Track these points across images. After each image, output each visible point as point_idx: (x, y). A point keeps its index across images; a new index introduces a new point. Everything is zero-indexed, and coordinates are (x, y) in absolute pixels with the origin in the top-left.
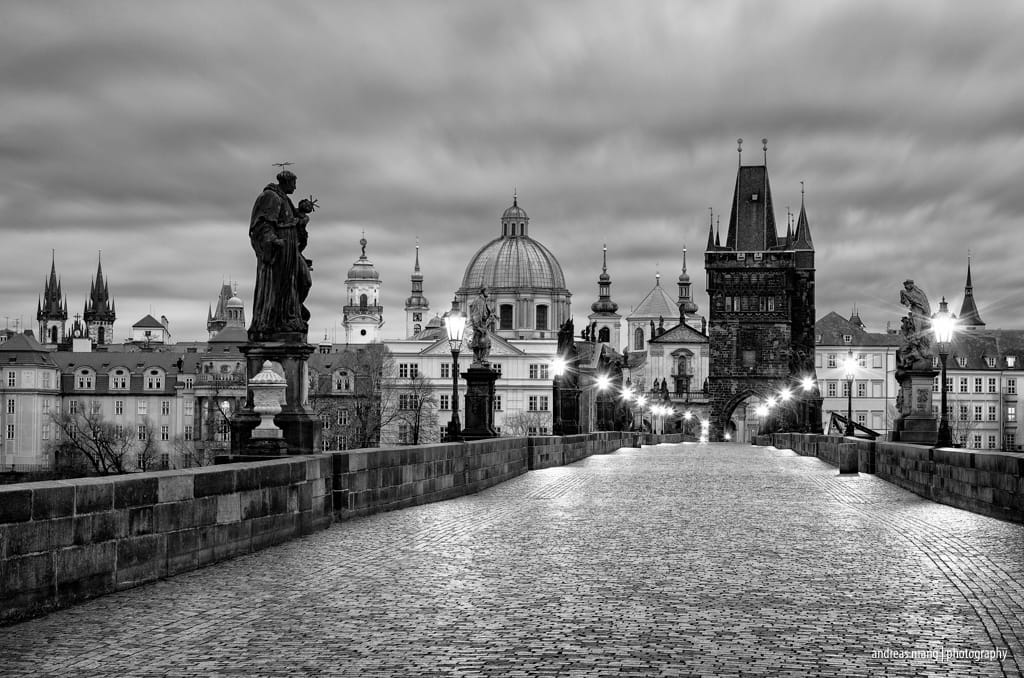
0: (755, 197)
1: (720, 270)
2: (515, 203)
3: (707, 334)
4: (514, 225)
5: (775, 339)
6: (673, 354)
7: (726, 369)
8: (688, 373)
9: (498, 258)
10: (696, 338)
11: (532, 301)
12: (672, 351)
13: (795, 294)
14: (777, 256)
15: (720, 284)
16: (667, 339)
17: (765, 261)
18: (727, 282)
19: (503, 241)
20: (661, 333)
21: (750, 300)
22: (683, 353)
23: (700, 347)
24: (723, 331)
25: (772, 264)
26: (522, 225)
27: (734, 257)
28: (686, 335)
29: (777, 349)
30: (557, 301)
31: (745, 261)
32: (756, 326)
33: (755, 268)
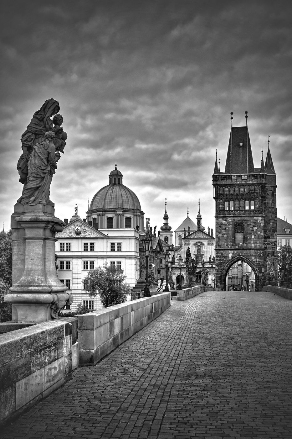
0: (241, 144)
1: (221, 186)
2: (116, 168)
4: (115, 178)
5: (254, 226)
7: (226, 245)
8: (202, 253)
9: (106, 194)
10: (206, 237)
11: (123, 215)
12: (194, 243)
13: (266, 200)
14: (256, 177)
15: (221, 194)
16: (192, 237)
17: (248, 180)
18: (226, 193)
19: (110, 186)
20: (189, 235)
21: (239, 203)
22: (199, 244)
23: (207, 241)
24: (224, 222)
25: (252, 181)
26: (119, 178)
27: (230, 177)
28: (200, 235)
29: (256, 232)
30: (136, 216)
31: (237, 180)
32: (243, 218)
33: (242, 184)
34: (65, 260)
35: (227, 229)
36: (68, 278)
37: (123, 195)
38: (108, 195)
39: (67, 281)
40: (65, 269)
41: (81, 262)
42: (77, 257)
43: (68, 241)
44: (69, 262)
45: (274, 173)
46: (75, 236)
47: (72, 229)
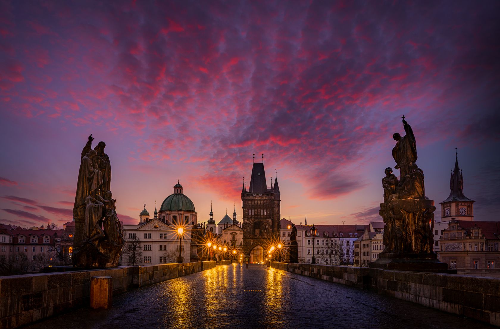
0: (259, 174)
1: (246, 200)
2: (178, 182)
3: (242, 228)
4: (178, 190)
5: (266, 225)
6: (231, 234)
7: (249, 236)
8: (236, 240)
9: (172, 200)
10: (238, 229)
11: (183, 214)
12: (231, 233)
13: (274, 209)
14: (268, 195)
15: (247, 205)
16: (229, 229)
17: (263, 197)
18: (249, 204)
19: (174, 195)
20: (227, 227)
21: (257, 211)
22: (234, 234)
23: (239, 231)
24: (248, 222)
25: (265, 197)
26: (181, 190)
27: (252, 195)
28: (235, 228)
29: (267, 228)
30: (192, 215)
31: (256, 196)
32: (260, 220)
33: (259, 199)
34: (148, 244)
35: (250, 226)
36: (149, 256)
37: (183, 201)
38: (173, 201)
39: (149, 257)
40: (148, 249)
41: (158, 245)
42: (156, 242)
43: (150, 232)
44: (150, 246)
45: (279, 193)
46: (154, 229)
47: (152, 225)
